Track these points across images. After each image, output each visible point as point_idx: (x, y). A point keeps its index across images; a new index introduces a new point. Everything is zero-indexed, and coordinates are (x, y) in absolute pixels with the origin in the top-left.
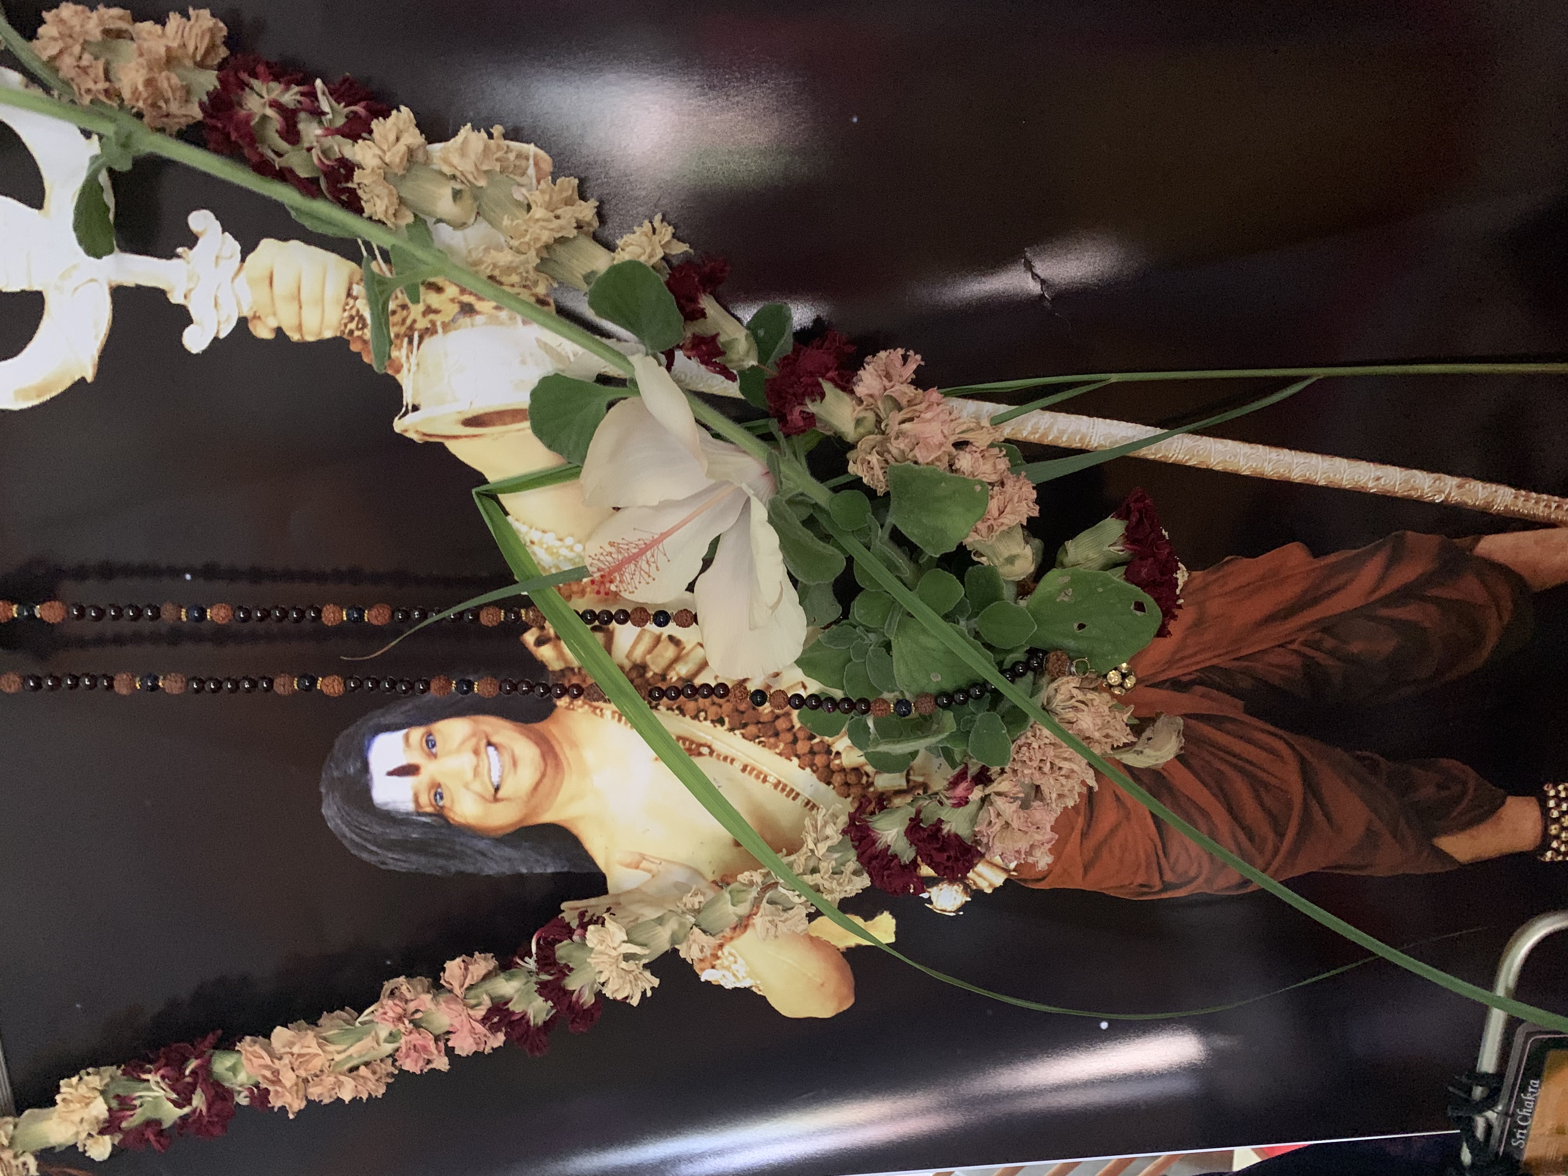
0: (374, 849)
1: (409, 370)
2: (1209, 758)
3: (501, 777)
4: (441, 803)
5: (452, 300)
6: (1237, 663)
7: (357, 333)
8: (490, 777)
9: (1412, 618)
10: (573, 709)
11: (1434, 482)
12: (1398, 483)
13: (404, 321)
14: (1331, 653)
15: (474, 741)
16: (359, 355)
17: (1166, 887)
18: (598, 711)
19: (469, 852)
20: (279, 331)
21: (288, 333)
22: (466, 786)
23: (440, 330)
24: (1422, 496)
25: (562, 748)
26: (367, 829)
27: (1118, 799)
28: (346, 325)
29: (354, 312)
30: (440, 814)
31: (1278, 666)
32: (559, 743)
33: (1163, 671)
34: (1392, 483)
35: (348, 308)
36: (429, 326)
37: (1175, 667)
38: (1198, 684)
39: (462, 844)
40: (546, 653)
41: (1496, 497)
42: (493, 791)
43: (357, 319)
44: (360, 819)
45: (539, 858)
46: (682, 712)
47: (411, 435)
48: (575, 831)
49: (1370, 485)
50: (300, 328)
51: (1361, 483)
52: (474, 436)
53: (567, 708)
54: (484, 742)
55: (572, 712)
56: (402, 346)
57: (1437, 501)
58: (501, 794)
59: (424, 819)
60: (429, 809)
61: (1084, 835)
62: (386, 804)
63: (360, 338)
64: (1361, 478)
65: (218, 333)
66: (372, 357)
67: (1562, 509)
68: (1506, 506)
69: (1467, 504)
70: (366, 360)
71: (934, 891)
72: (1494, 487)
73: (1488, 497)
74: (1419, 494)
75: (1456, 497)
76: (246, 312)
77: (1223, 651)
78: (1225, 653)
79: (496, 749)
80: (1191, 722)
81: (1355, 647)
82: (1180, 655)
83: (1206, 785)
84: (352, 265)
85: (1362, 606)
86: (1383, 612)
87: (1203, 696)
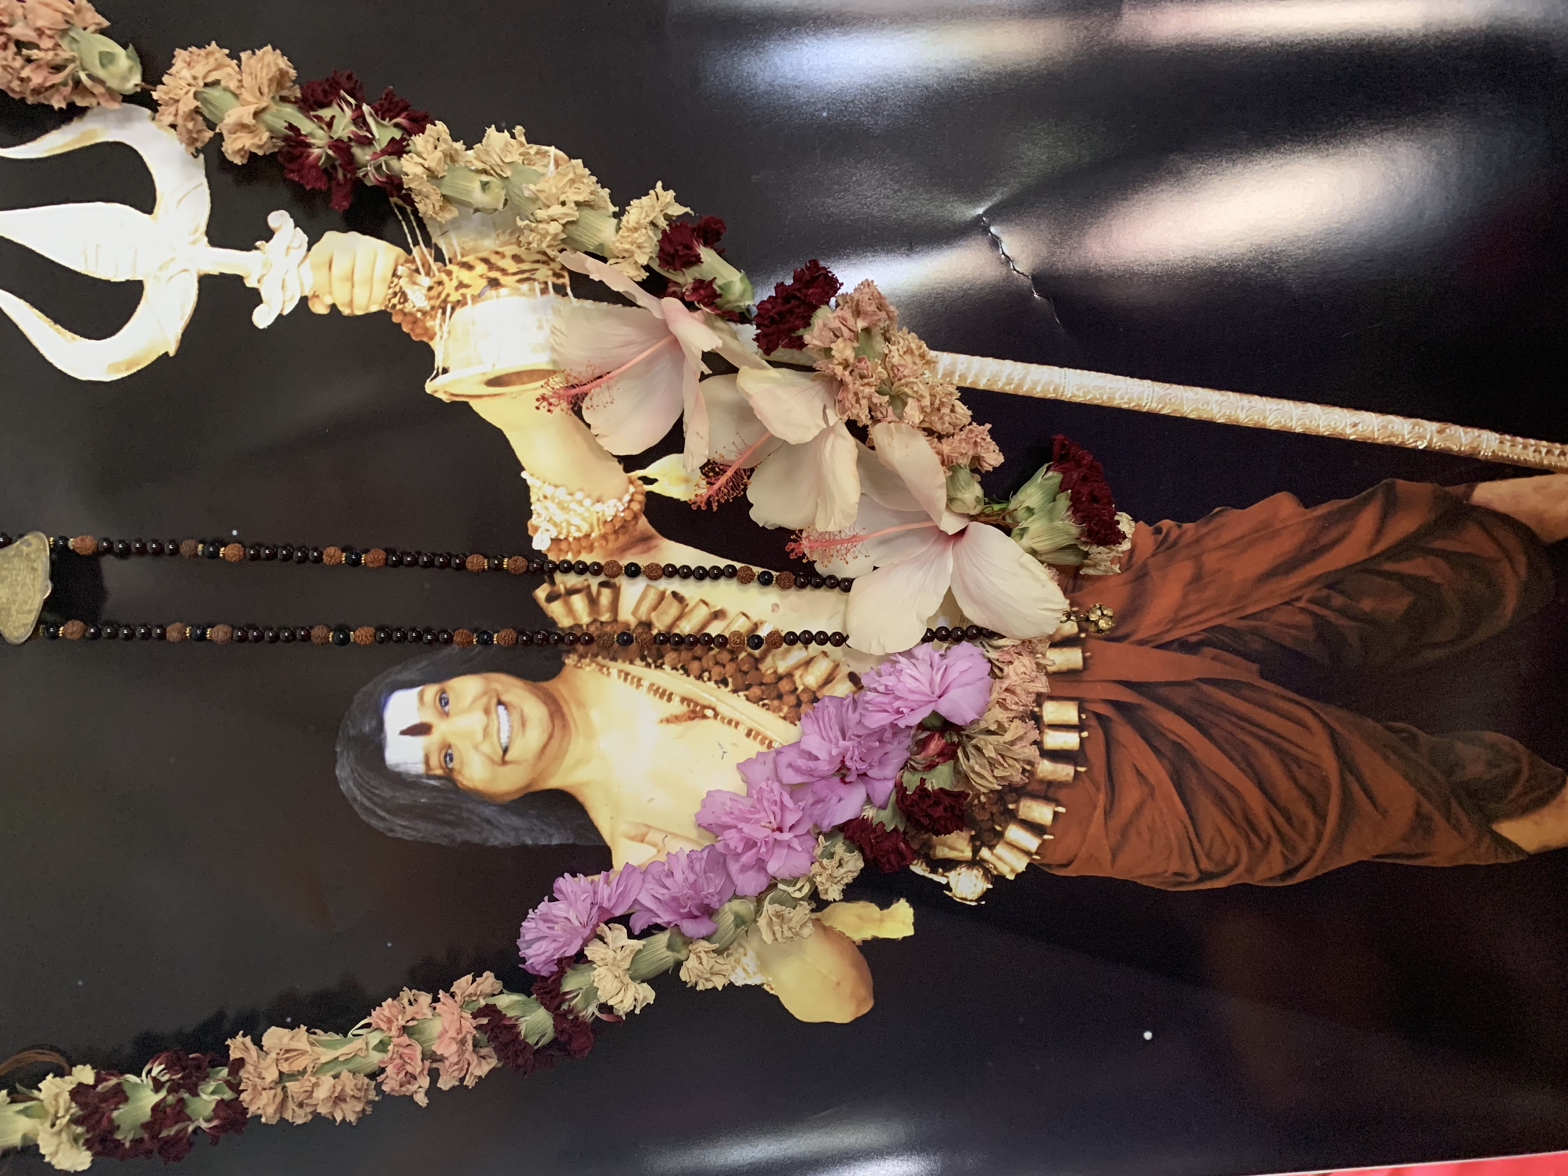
0: (383, 814)
1: (441, 338)
2: (1229, 727)
3: (509, 737)
4: (450, 766)
5: (481, 276)
6: (1244, 623)
7: (399, 307)
8: (499, 738)
9: (1421, 573)
10: (581, 667)
11: (1413, 428)
12: (1376, 429)
13: (439, 294)
14: (1342, 611)
15: (485, 699)
16: (399, 325)
17: (1205, 876)
18: (605, 670)
19: (476, 819)
20: (333, 307)
21: (341, 308)
22: (476, 748)
23: (469, 301)
24: (1403, 442)
25: (569, 708)
26: (378, 792)
27: (1139, 773)
28: (390, 300)
29: (397, 289)
30: (449, 777)
31: (1288, 626)
32: (567, 702)
33: (1168, 631)
34: (1370, 429)
35: (392, 285)
36: (460, 298)
37: (1180, 625)
38: (1208, 645)
39: (469, 811)
40: (556, 610)
41: (1481, 442)
42: (501, 753)
43: (399, 295)
44: (372, 782)
45: (545, 827)
46: (687, 673)
47: (440, 395)
48: (581, 799)
49: (1349, 431)
50: (351, 304)
51: (1339, 430)
52: (496, 395)
53: (575, 666)
54: (494, 701)
55: (580, 671)
56: (436, 316)
57: (1421, 447)
58: (509, 756)
59: (433, 782)
60: (439, 772)
61: (1108, 813)
62: (398, 765)
63: (401, 310)
64: (1338, 424)
65: (282, 310)
66: (410, 326)
67: (1553, 454)
68: (1493, 452)
69: (1452, 450)
70: (405, 329)
71: (952, 875)
72: (1476, 432)
73: (1472, 442)
74: (1400, 440)
75: (1438, 442)
76: (308, 293)
77: (1227, 609)
78: (1230, 612)
79: (506, 708)
80: (1205, 688)
81: (1367, 605)
82: (1183, 614)
83: (1232, 759)
84: (399, 250)
85: (1365, 560)
86: (1389, 566)
87: (1214, 658)
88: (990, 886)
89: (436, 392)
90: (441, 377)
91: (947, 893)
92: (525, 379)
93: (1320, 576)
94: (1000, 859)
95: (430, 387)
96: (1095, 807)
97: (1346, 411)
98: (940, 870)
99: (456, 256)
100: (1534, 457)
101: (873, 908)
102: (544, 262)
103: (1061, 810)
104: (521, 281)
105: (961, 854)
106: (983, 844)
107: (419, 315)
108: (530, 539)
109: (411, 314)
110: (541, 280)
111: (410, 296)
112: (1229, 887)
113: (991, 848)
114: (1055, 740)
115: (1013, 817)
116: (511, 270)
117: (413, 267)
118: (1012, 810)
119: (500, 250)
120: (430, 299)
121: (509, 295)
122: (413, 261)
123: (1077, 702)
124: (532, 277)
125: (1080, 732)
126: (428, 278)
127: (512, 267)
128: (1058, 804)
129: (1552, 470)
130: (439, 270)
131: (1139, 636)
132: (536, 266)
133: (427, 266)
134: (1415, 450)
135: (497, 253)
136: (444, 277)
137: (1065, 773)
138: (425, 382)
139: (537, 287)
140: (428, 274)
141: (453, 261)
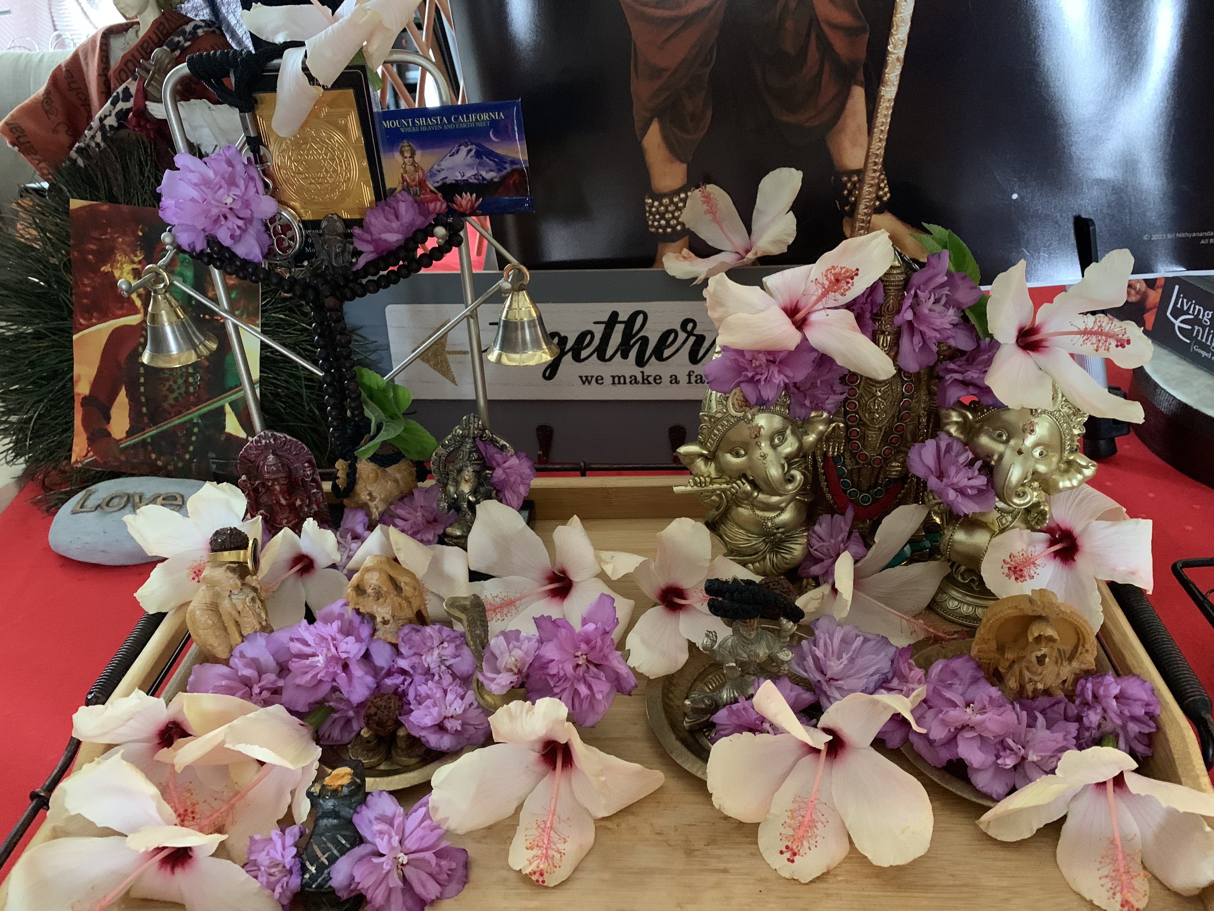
11: (902, 39)
24: (892, 35)
41: (890, 87)
57: (889, 47)
67: (881, 134)
68: (883, 96)
69: (886, 68)
72: (896, 83)
73: (890, 80)
74: (894, 33)
75: (891, 59)
81: (789, 24)
85: (818, 20)
86: (813, 35)
100: (879, 122)
134: (887, 44)
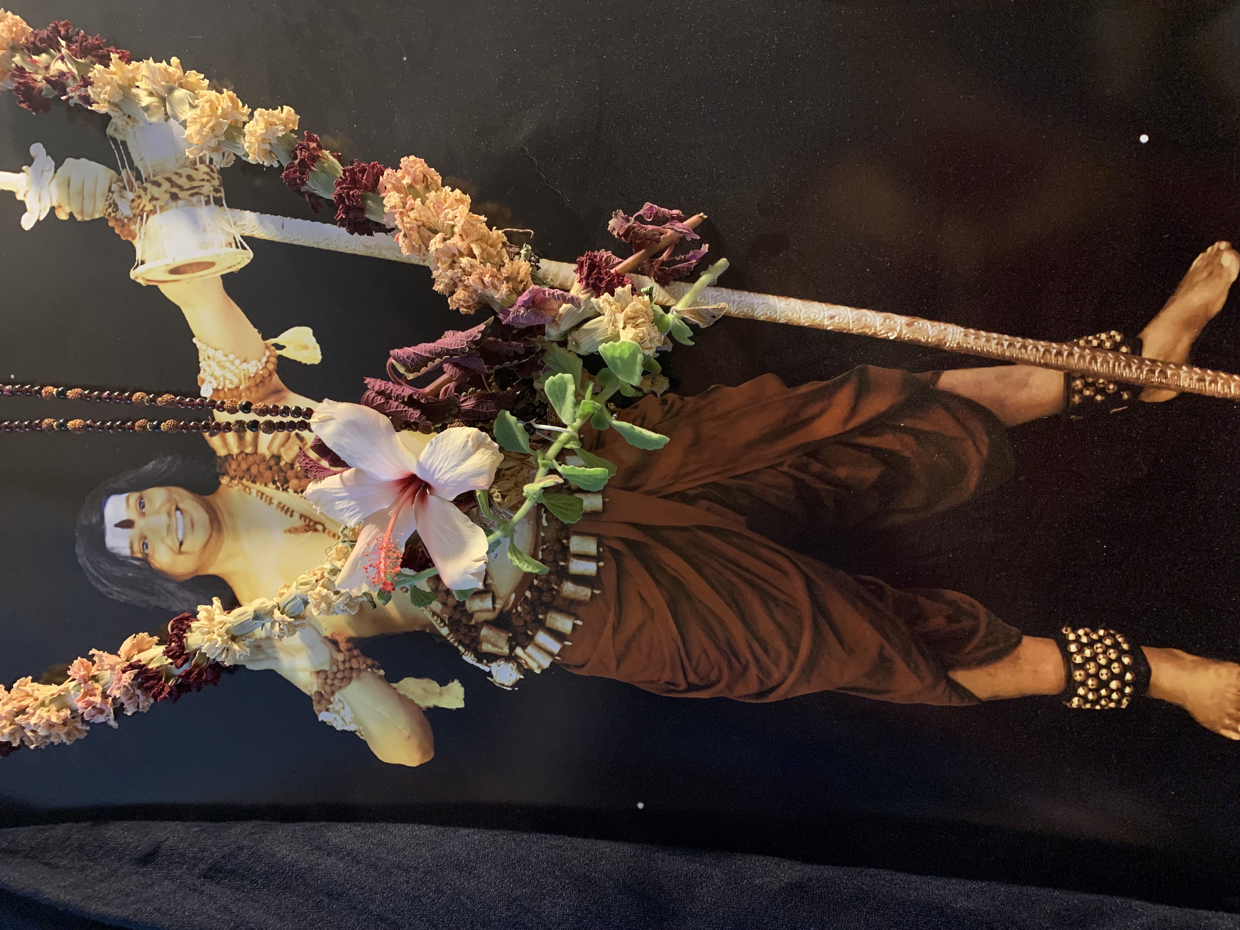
0: (105, 582)
1: (140, 238)
3: (184, 535)
4: (146, 551)
5: (166, 191)
6: (734, 482)
7: (113, 215)
8: (177, 534)
10: (231, 486)
11: (883, 320)
12: (851, 321)
13: (139, 206)
14: (819, 477)
15: (168, 506)
16: (113, 228)
17: (692, 687)
18: (248, 489)
20: (71, 215)
21: (76, 216)
22: (164, 540)
23: (158, 211)
24: (876, 333)
25: (224, 517)
26: (101, 566)
27: (642, 599)
28: (107, 210)
30: (145, 560)
31: (772, 486)
32: (222, 512)
33: (671, 485)
34: (845, 321)
36: (152, 208)
37: (682, 480)
38: (703, 498)
39: (158, 585)
41: (947, 334)
42: (178, 545)
43: (113, 206)
44: (97, 558)
47: (139, 281)
48: (231, 584)
49: (826, 322)
50: (82, 212)
51: (818, 321)
52: (175, 281)
53: (228, 485)
54: (174, 507)
55: (231, 489)
56: (136, 222)
57: (891, 338)
58: (183, 548)
59: (136, 562)
60: (139, 555)
61: (616, 629)
62: (114, 548)
63: (114, 217)
64: (817, 316)
65: (39, 217)
66: (120, 229)
67: (1015, 347)
68: (958, 344)
69: (920, 341)
70: (117, 232)
71: (494, 665)
72: (943, 326)
73: (939, 335)
74: (873, 331)
75: (907, 334)
76: (55, 204)
77: (720, 469)
78: (722, 472)
79: (182, 513)
80: (700, 533)
81: (842, 472)
82: (682, 472)
83: (719, 594)
84: (113, 172)
85: (841, 434)
86: (862, 440)
87: (709, 509)
88: (522, 677)
89: (137, 278)
90: (140, 267)
91: (490, 679)
92: (195, 269)
93: (802, 445)
94: (530, 656)
95: (133, 274)
96: (605, 623)
97: (824, 305)
98: (485, 661)
99: (149, 176)
100: (997, 349)
101: (435, 685)
102: (208, 181)
103: (579, 623)
104: (192, 195)
105: (500, 651)
106: (518, 644)
107: (126, 220)
108: (199, 388)
109: (120, 220)
110: (206, 194)
111: (120, 207)
112: (711, 698)
113: (524, 648)
114: (577, 567)
115: (541, 625)
116: (186, 187)
117: (121, 185)
118: (541, 619)
119: (179, 171)
120: (133, 209)
121: (183, 206)
122: (122, 180)
123: (596, 538)
124: (200, 192)
125: (598, 562)
126: (131, 193)
127: (186, 184)
128: (577, 618)
129: (1013, 361)
130: (139, 187)
131: (647, 488)
132: (202, 183)
133: (131, 184)
134: (886, 340)
135: (177, 174)
136: (142, 193)
137: (583, 594)
138: (130, 271)
139: (203, 199)
140: (131, 190)
141: (148, 180)
